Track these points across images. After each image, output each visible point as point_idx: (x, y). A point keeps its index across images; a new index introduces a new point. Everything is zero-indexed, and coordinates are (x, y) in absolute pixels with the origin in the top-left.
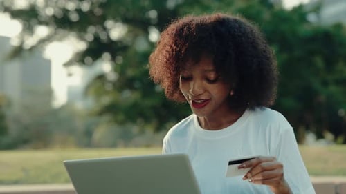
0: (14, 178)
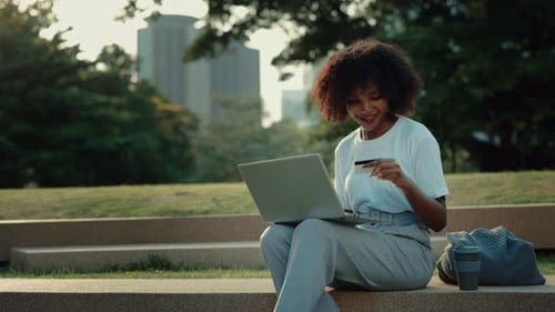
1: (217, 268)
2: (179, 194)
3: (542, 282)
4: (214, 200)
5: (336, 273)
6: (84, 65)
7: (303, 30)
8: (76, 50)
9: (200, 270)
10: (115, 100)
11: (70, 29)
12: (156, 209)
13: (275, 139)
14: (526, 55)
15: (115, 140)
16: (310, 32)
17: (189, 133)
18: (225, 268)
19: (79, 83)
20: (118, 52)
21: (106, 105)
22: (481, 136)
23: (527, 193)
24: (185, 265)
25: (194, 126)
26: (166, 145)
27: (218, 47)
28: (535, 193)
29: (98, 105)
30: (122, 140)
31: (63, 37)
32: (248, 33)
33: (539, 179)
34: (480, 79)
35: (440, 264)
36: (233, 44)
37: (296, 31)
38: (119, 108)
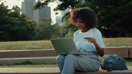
0: (39, 47)
1: (43, 64)
2: (33, 44)
3: (127, 69)
4: (42, 45)
5: (76, 68)
6: (9, 10)
7: (61, 3)
8: (7, 7)
9: (39, 65)
10: (16, 19)
11: (5, 2)
12: (27, 48)
13: (54, 28)
14: (113, 8)
15: (16, 28)
16: (63, 3)
17: (34, 27)
18: (45, 64)
19: (8, 15)
20: (17, 7)
21: (14, 20)
22: (103, 27)
23: (119, 43)
24: (35, 63)
25: (35, 25)
26: (29, 29)
27: (41, 6)
28: (120, 43)
29: (12, 20)
30: (18, 28)
31: (4, 4)
32: (48, 3)
33: (121, 40)
34: (103, 14)
35: (101, 64)
36: (45, 5)
37: (59, 3)
38: (17, 20)
